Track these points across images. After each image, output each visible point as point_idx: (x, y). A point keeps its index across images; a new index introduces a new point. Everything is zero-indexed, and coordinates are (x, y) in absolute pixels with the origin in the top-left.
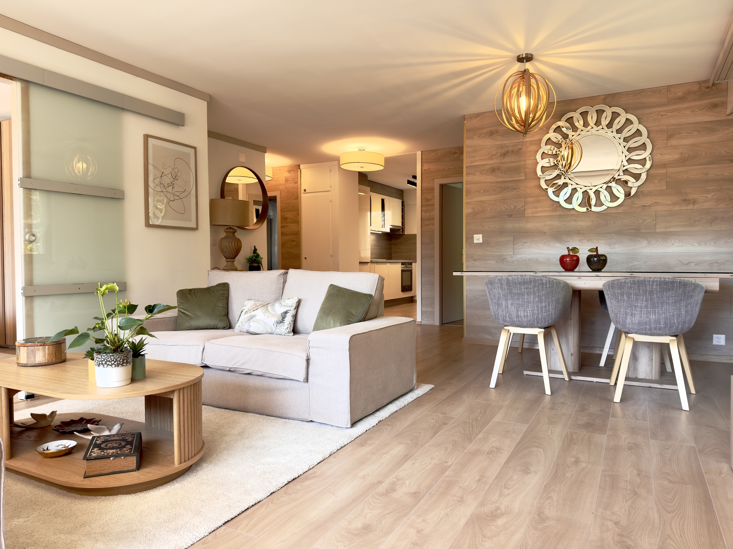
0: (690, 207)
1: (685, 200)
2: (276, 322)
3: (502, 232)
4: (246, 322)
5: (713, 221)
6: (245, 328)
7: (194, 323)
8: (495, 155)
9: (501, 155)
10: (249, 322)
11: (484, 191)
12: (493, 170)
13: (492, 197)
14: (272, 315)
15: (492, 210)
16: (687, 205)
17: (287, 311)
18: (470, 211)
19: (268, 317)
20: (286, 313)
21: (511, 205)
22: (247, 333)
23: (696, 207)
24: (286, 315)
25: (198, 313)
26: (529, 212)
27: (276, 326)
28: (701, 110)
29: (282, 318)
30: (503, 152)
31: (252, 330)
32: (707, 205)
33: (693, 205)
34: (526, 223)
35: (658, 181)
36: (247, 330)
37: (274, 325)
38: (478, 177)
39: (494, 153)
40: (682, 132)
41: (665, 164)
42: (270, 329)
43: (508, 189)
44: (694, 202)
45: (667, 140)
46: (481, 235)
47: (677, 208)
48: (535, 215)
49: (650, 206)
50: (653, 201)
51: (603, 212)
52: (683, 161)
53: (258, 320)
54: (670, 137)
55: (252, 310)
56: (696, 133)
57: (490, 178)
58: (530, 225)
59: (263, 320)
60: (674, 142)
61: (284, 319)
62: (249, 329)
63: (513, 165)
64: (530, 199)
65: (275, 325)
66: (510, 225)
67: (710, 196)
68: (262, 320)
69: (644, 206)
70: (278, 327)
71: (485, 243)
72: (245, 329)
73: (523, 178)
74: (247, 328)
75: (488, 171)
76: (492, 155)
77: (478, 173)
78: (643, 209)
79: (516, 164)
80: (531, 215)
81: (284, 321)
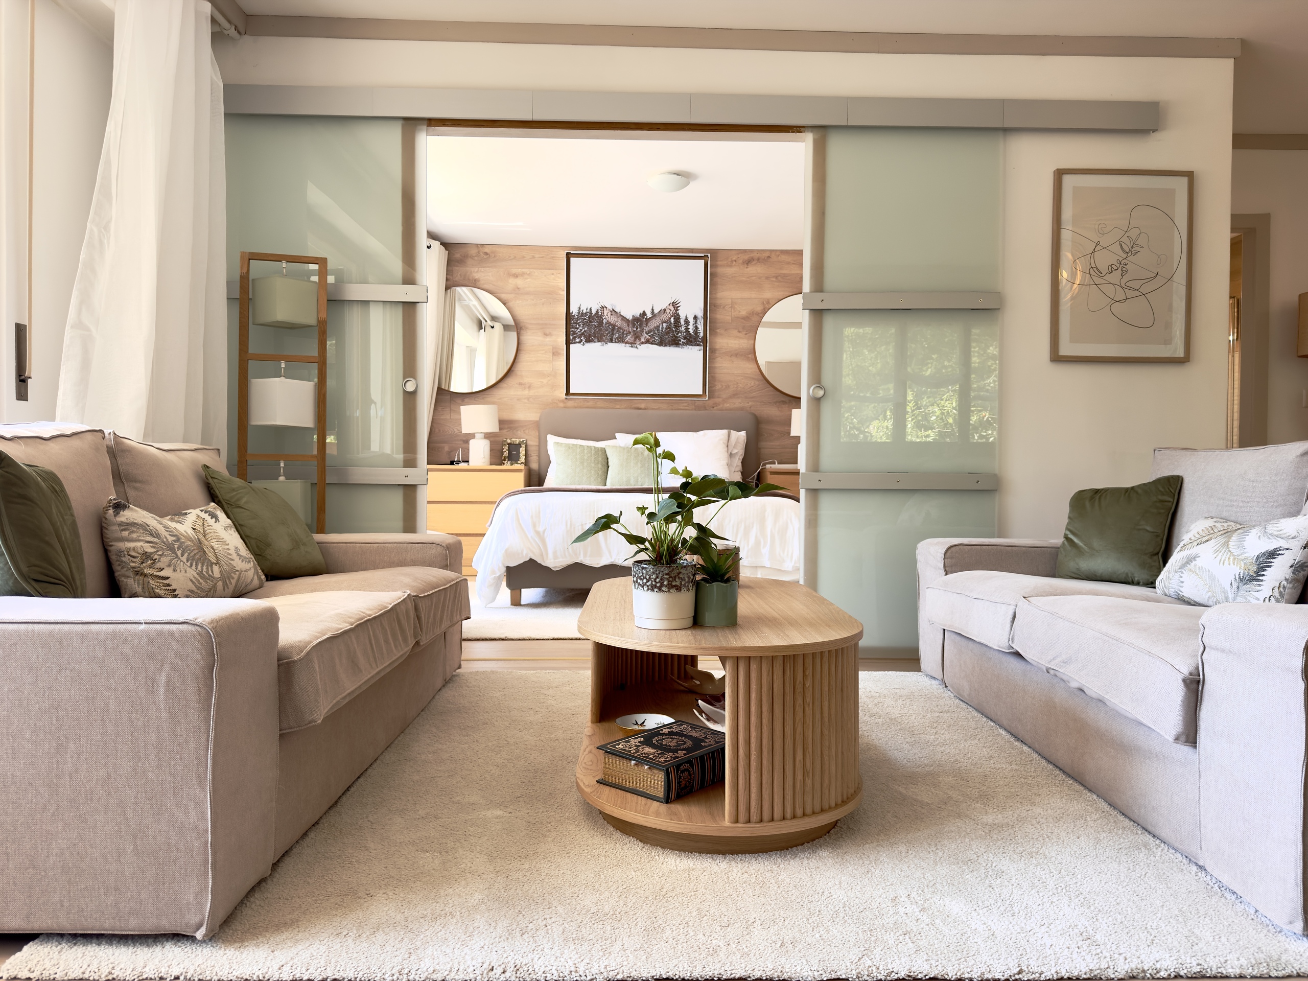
2: (1237, 577)
4: (1176, 572)
6: (1174, 586)
7: (1086, 564)
10: (1182, 573)
14: (1232, 558)
17: (1276, 550)
19: (1222, 562)
20: (1273, 554)
22: (1178, 599)
24: (1271, 560)
25: (1096, 543)
27: (1238, 588)
29: (1258, 568)
31: (1187, 593)
36: (1177, 592)
37: (1231, 584)
42: (1223, 595)
53: (1199, 568)
55: (1195, 543)
59: (1209, 571)
61: (1262, 573)
62: (1181, 589)
65: (1235, 586)
68: (1207, 570)
70: (1242, 593)
72: (1173, 590)
74: (1177, 587)
81: (1260, 578)
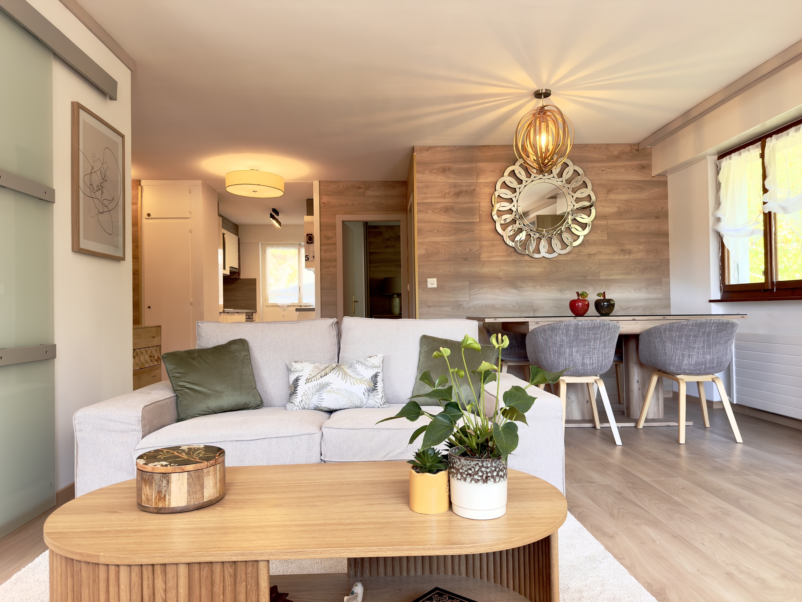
0: (627, 257)
1: (622, 250)
2: (366, 390)
3: (458, 277)
4: (313, 394)
5: (644, 270)
6: (313, 403)
8: (448, 193)
9: (454, 194)
10: (320, 394)
11: (437, 231)
12: (447, 210)
13: (447, 239)
14: (358, 381)
15: (447, 251)
16: (625, 255)
17: (376, 373)
18: (423, 252)
19: (352, 384)
20: (376, 376)
21: (467, 249)
22: (315, 409)
23: (632, 257)
24: (377, 379)
26: (484, 256)
28: (633, 169)
29: (374, 384)
30: (457, 191)
32: (639, 256)
33: (629, 255)
34: (482, 267)
35: (601, 232)
36: (316, 406)
37: (364, 394)
38: (430, 216)
39: (447, 192)
40: (618, 188)
41: (606, 216)
43: (463, 231)
44: (630, 252)
45: (607, 194)
46: (436, 279)
47: (616, 257)
48: (491, 259)
49: (594, 254)
50: (597, 250)
51: (554, 259)
52: (620, 214)
54: (609, 191)
56: (629, 190)
57: (443, 218)
58: (486, 270)
59: (344, 390)
60: (612, 196)
61: (376, 386)
62: (320, 403)
63: (466, 206)
64: (485, 243)
65: (366, 394)
66: (465, 269)
67: (641, 247)
69: (590, 254)
71: (440, 288)
72: (313, 405)
73: (478, 220)
74: (317, 403)
75: (441, 210)
76: (445, 194)
77: (430, 211)
78: (589, 258)
79: (470, 205)
80: (486, 259)
81: (376, 388)
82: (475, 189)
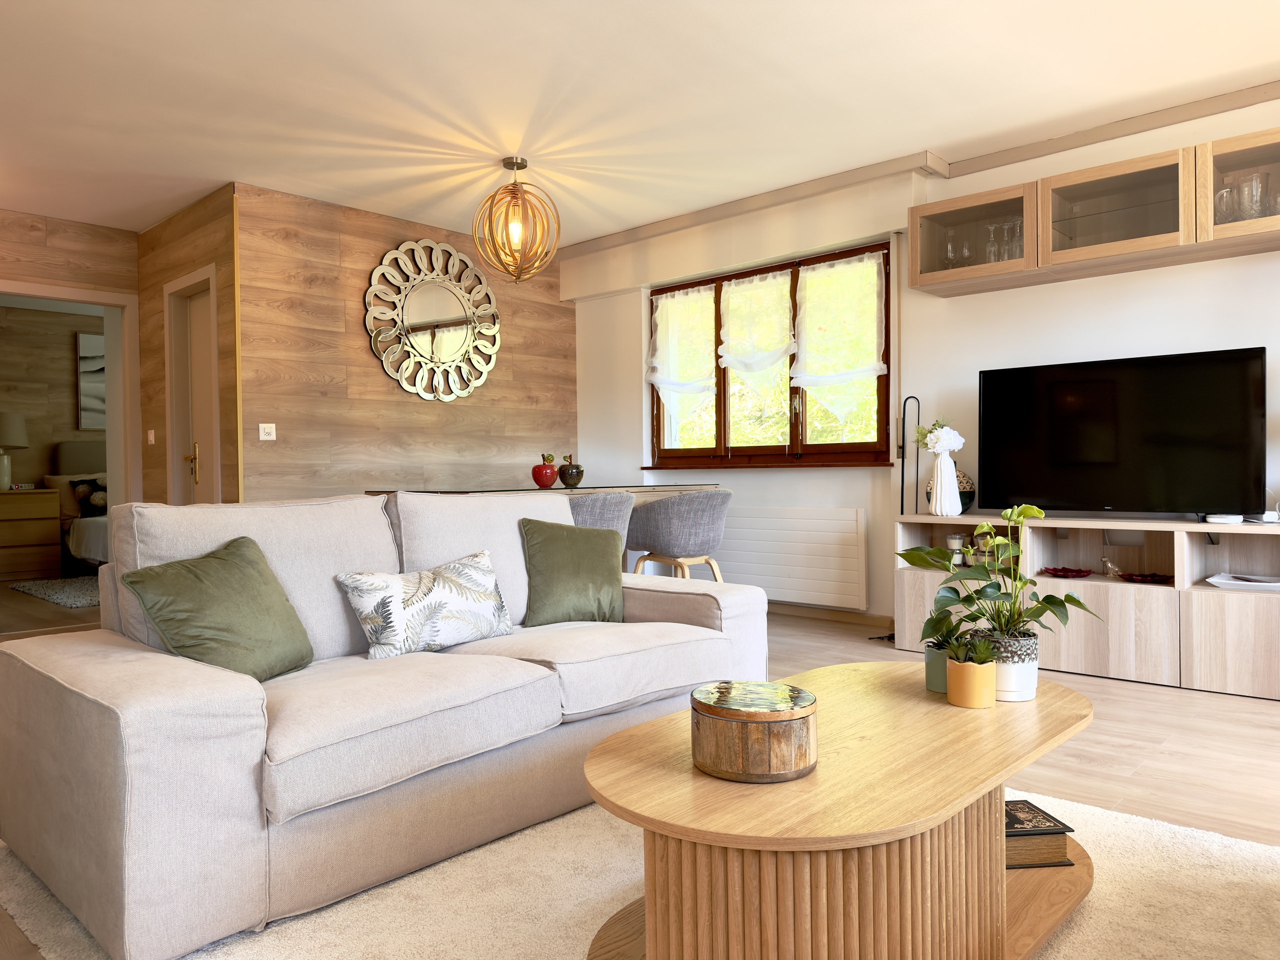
0: (534, 407)
1: (529, 398)
2: (493, 608)
3: (311, 422)
5: (552, 426)
8: (294, 277)
9: (304, 279)
11: (276, 340)
12: (293, 305)
13: (294, 355)
15: (293, 378)
16: (532, 404)
18: (251, 375)
21: (326, 376)
23: (539, 407)
26: (354, 391)
28: (540, 287)
30: (309, 275)
32: (547, 406)
33: (536, 405)
34: (350, 409)
35: (507, 369)
36: (427, 643)
40: (525, 310)
41: (511, 348)
43: (319, 345)
44: (537, 401)
45: (512, 316)
46: (274, 425)
47: (523, 407)
48: (363, 397)
49: (498, 400)
50: (501, 394)
51: (451, 403)
52: (527, 348)
53: (456, 612)
54: (515, 313)
56: (536, 315)
57: (285, 318)
58: (357, 414)
60: (518, 321)
63: (325, 303)
64: (355, 369)
66: (324, 411)
67: (549, 395)
69: (494, 400)
71: (282, 440)
72: (423, 642)
73: (343, 330)
75: (282, 304)
76: (290, 277)
77: (263, 304)
78: (492, 405)
79: (332, 303)
80: (357, 397)
82: (339, 277)
